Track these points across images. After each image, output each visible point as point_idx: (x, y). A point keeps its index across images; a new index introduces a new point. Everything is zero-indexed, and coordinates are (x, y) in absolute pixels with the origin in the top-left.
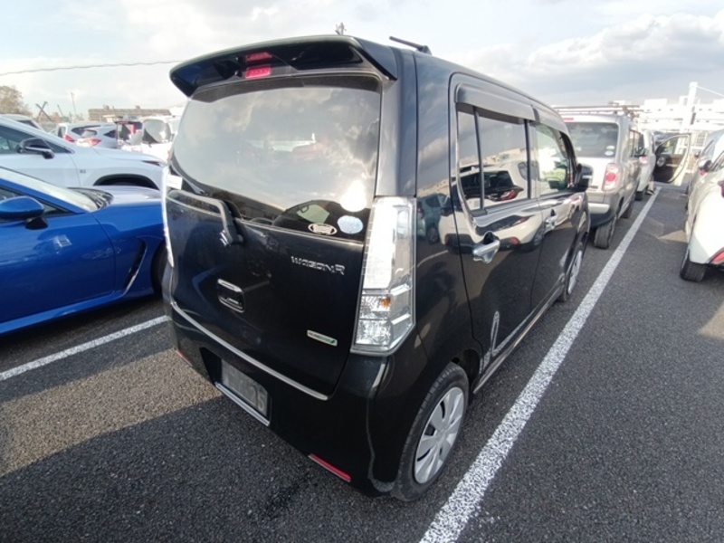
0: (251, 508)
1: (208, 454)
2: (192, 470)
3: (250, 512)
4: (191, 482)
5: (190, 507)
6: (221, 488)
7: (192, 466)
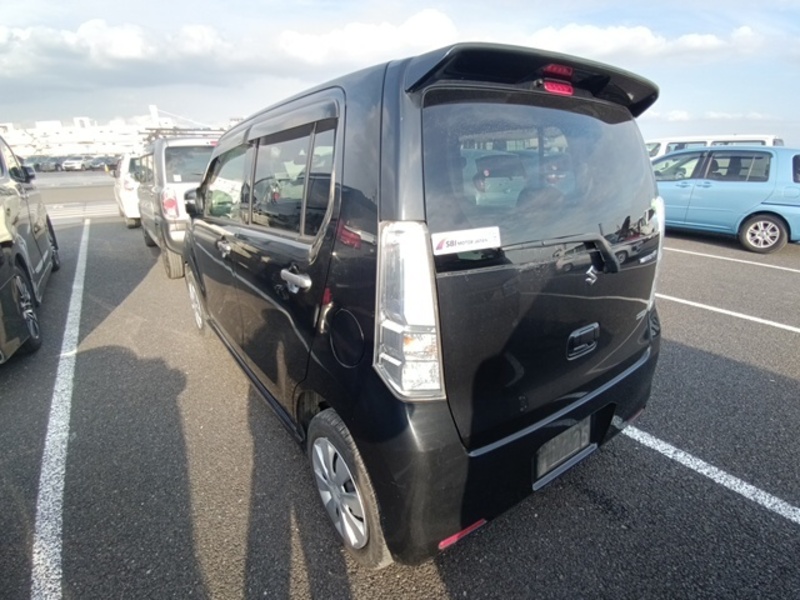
0: (620, 526)
1: (555, 572)
2: (583, 589)
3: (623, 527)
4: (601, 586)
5: (634, 583)
6: (603, 554)
7: (576, 589)
